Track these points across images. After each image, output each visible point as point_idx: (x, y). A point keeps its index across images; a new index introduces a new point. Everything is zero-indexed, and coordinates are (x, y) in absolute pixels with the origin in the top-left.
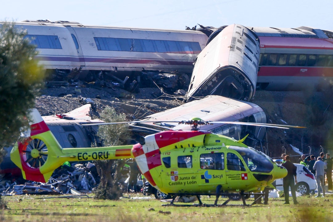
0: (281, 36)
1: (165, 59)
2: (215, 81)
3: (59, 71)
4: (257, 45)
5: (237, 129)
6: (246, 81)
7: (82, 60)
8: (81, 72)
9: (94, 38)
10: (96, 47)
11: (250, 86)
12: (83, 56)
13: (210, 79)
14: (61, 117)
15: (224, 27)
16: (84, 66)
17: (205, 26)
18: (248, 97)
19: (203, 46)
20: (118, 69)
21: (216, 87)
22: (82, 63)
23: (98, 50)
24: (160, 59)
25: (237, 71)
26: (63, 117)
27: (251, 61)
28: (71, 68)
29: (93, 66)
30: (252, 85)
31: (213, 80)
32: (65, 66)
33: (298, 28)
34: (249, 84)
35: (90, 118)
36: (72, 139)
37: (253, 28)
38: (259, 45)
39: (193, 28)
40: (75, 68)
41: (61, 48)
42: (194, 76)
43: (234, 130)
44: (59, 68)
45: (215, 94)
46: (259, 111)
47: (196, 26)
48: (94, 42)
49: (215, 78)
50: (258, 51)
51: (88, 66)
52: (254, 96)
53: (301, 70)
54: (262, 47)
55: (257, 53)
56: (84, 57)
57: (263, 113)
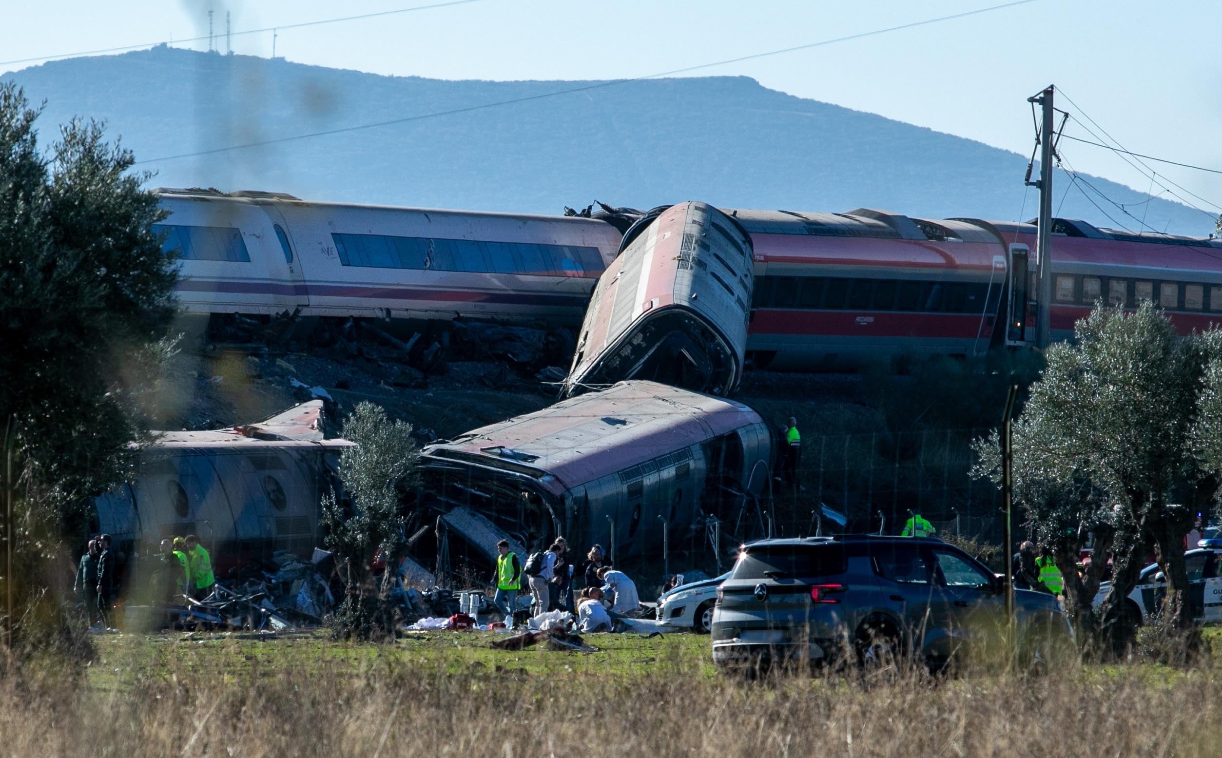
0: (805, 232)
1: (513, 290)
2: (639, 345)
3: (244, 319)
4: (747, 255)
5: (695, 468)
6: (719, 344)
7: (302, 290)
8: (298, 320)
9: (332, 234)
10: (339, 259)
11: (728, 358)
12: (305, 281)
13: (627, 341)
14: (247, 433)
15: (662, 209)
16: (308, 306)
17: (614, 207)
18: (724, 384)
19: (610, 258)
20: (394, 314)
21: (642, 361)
22: (302, 299)
23: (343, 265)
24: (500, 290)
25: (695, 320)
26: (252, 434)
27: (732, 294)
28: (273, 312)
29: (330, 307)
30: (734, 354)
31: (635, 342)
32: (258, 305)
33: (852, 213)
34: (725, 352)
35: (322, 435)
36: (275, 488)
37: (735, 212)
38: (750, 256)
39: (584, 211)
40: (284, 310)
41: (246, 258)
42: (587, 332)
43: (689, 467)
44: (242, 310)
45: (640, 376)
46: (751, 421)
47: (590, 207)
48: (333, 244)
49: (641, 336)
50: (748, 270)
51: (319, 306)
52: (738, 383)
53: (858, 319)
54: (760, 261)
55: (746, 276)
56: (307, 284)
57: (763, 426)
